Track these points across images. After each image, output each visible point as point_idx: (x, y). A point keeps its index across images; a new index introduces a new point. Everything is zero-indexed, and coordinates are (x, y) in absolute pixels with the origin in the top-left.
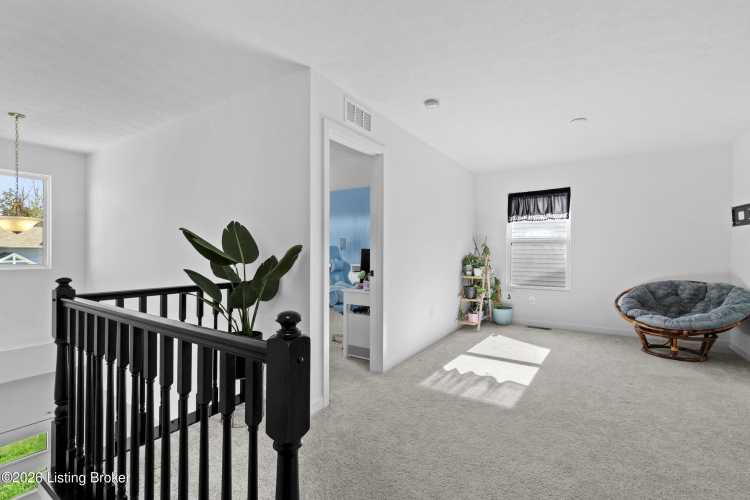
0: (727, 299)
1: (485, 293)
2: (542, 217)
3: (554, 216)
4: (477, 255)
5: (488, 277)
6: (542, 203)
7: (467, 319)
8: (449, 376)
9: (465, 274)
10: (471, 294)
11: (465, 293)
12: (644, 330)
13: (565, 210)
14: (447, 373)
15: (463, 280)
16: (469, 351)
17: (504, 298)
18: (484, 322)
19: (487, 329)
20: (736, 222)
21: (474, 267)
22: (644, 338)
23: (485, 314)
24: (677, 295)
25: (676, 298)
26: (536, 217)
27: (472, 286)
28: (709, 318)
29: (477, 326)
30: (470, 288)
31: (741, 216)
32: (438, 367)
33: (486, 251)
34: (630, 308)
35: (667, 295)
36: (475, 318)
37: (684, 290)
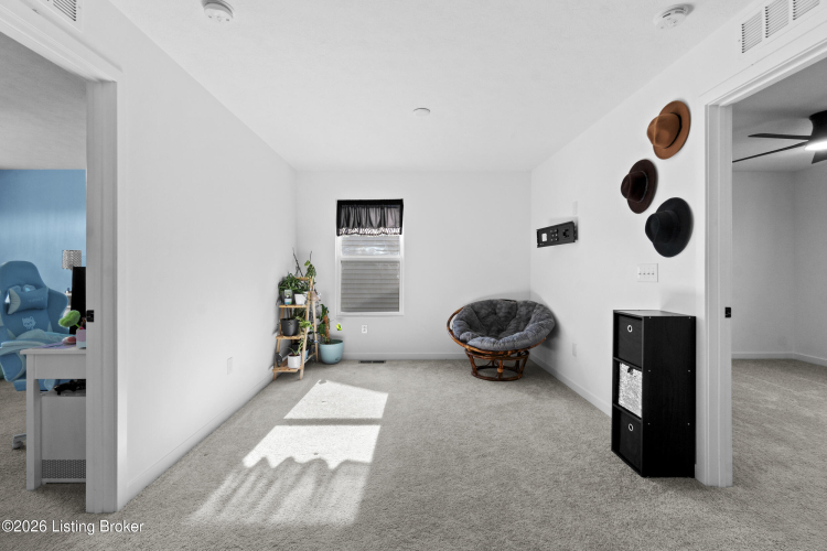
0: (533, 317)
1: (310, 327)
2: (375, 231)
3: (387, 230)
4: (299, 275)
5: (314, 305)
6: (374, 215)
7: (286, 363)
8: (252, 478)
9: (283, 303)
10: (292, 328)
11: (283, 328)
12: (474, 354)
13: (398, 225)
14: (251, 470)
15: (280, 310)
16: (289, 416)
17: (333, 330)
18: (308, 365)
19: (312, 372)
20: (540, 244)
21: (295, 292)
22: (473, 362)
23: (309, 354)
24: (496, 314)
25: (495, 317)
26: (367, 231)
27: (292, 318)
28: (526, 336)
29: (299, 371)
30: (289, 321)
31: (544, 237)
32: (234, 462)
33: (311, 271)
34: (462, 332)
35: (488, 315)
36: (296, 362)
37: (500, 309)
